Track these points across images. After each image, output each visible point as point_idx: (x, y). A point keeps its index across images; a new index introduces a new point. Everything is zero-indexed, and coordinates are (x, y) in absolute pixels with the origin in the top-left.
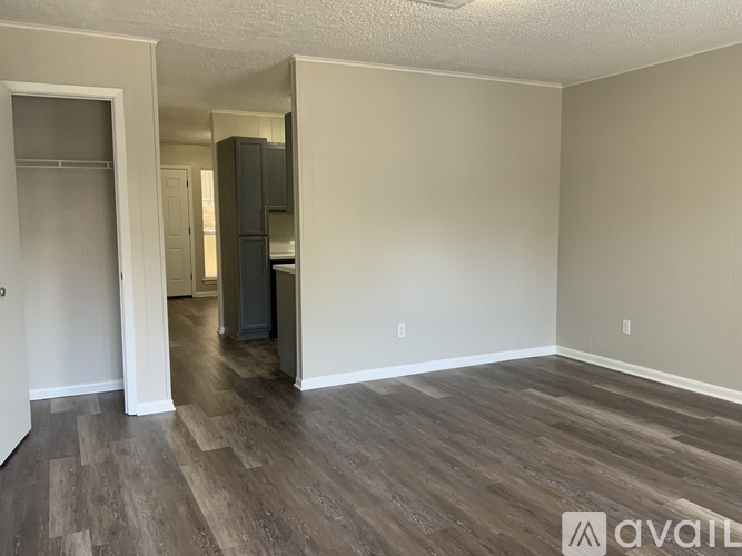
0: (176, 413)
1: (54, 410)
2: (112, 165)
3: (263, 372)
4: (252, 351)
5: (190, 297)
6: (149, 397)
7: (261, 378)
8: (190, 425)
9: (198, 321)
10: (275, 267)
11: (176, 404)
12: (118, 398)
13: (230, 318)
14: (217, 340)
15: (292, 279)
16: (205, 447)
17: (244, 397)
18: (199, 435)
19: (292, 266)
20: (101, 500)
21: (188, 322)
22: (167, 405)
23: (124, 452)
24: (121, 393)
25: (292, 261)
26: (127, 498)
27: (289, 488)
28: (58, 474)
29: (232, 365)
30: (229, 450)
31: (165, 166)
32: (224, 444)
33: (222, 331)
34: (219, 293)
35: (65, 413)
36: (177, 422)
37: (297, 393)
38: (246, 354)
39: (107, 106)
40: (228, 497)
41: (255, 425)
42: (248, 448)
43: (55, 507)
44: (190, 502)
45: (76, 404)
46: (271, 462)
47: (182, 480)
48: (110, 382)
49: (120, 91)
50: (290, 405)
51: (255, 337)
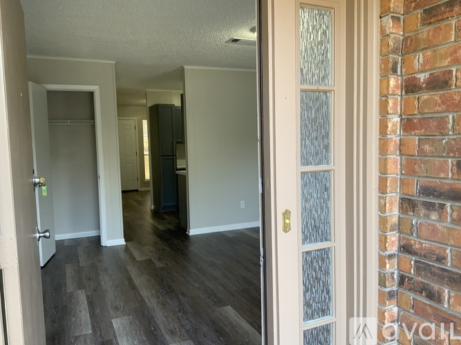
0: (126, 245)
1: (66, 244)
2: (94, 122)
3: (172, 227)
4: (167, 217)
5: (137, 191)
6: (113, 237)
7: (169, 230)
8: (132, 250)
9: (140, 203)
10: (178, 172)
11: (126, 241)
12: (98, 239)
13: (157, 201)
14: (150, 213)
15: (184, 178)
16: (139, 259)
17: (160, 238)
18: (136, 254)
19: (184, 171)
20: (89, 279)
21: (135, 203)
22: (122, 242)
23: (100, 261)
24: (99, 237)
25: (184, 169)
26: (101, 278)
27: (176, 274)
28: (69, 270)
29: (156, 224)
30: (150, 260)
31: (120, 118)
32: (148, 258)
33: (153, 207)
34: (151, 188)
35: (72, 246)
36: (126, 248)
37: (187, 237)
38: (164, 219)
39: (91, 94)
40: (148, 277)
41: (164, 250)
42: (159, 259)
43: (69, 281)
44: (130, 280)
45: (77, 242)
46: (169, 265)
47: (127, 272)
48: (94, 232)
49: (97, 87)
50: (183, 241)
51: (169, 210)
